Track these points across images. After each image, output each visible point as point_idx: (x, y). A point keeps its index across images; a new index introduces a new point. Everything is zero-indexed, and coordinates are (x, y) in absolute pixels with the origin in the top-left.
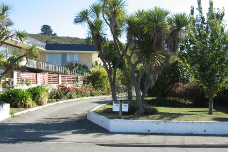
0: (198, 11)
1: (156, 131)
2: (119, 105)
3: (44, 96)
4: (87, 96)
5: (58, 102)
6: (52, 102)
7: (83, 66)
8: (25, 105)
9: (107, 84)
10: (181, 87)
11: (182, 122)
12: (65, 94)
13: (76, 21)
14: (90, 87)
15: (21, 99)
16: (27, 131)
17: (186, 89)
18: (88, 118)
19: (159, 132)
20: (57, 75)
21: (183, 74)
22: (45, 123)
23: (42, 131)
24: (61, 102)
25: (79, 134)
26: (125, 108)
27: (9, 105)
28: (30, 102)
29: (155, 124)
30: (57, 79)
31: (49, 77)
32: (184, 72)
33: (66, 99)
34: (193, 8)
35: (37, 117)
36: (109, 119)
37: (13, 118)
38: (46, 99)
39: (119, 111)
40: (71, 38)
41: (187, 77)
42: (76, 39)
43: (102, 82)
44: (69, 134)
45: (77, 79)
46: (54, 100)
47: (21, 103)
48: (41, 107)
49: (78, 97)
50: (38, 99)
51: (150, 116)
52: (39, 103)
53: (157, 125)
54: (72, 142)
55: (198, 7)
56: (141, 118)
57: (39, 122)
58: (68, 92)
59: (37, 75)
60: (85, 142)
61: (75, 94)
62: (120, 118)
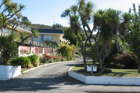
0: (133, 11)
1: (113, 83)
2: (91, 67)
3: (38, 61)
4: (60, 61)
5: (44, 65)
6: (41, 64)
7: (54, 42)
8: (27, 66)
9: (70, 54)
10: (119, 57)
11: (128, 78)
12: (48, 60)
13: (63, 16)
14: (60, 56)
15: (26, 63)
16: (36, 83)
17: (122, 58)
18: (69, 75)
19: (115, 84)
20: (41, 48)
21: (120, 49)
22: (44, 78)
23: (45, 83)
24: (46, 65)
25: (69, 85)
26: (95, 70)
27: (20, 66)
28: (30, 65)
29: (113, 79)
30: (41, 50)
31: (36, 49)
32: (120, 47)
33: (48, 63)
34: (131, 9)
35: (37, 74)
36: (85, 76)
37: (23, 75)
38: (38, 63)
39: (91, 71)
40: (40, 25)
41: (122, 50)
42: (43, 25)
43: (67, 53)
44: (63, 85)
45: (53, 50)
46: (42, 63)
47: (25, 66)
48: (36, 68)
49: (54, 62)
50: (34, 63)
51: (108, 74)
52: (35, 66)
53: (114, 80)
54: (67, 90)
55: (133, 8)
56: (104, 75)
57: (40, 77)
58: (49, 58)
59: (30, 48)
60: (76, 90)
61: (53, 60)
62: (92, 75)
